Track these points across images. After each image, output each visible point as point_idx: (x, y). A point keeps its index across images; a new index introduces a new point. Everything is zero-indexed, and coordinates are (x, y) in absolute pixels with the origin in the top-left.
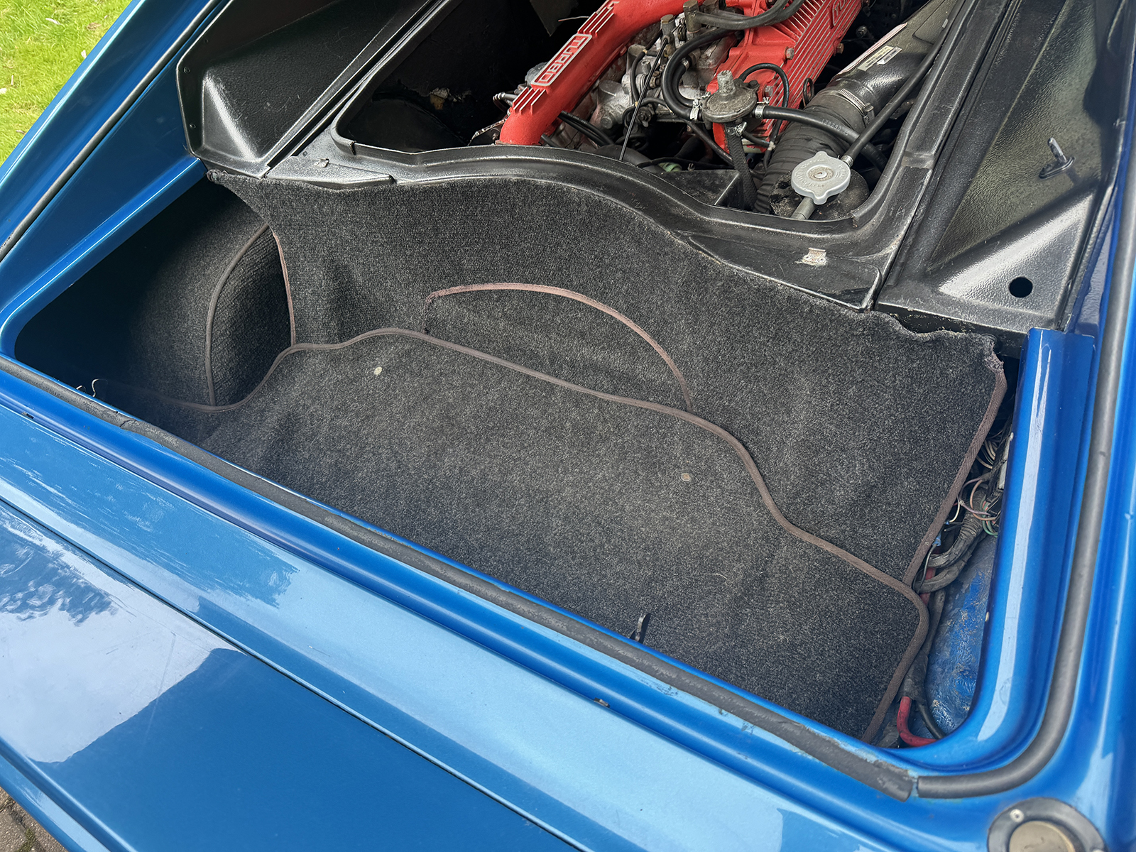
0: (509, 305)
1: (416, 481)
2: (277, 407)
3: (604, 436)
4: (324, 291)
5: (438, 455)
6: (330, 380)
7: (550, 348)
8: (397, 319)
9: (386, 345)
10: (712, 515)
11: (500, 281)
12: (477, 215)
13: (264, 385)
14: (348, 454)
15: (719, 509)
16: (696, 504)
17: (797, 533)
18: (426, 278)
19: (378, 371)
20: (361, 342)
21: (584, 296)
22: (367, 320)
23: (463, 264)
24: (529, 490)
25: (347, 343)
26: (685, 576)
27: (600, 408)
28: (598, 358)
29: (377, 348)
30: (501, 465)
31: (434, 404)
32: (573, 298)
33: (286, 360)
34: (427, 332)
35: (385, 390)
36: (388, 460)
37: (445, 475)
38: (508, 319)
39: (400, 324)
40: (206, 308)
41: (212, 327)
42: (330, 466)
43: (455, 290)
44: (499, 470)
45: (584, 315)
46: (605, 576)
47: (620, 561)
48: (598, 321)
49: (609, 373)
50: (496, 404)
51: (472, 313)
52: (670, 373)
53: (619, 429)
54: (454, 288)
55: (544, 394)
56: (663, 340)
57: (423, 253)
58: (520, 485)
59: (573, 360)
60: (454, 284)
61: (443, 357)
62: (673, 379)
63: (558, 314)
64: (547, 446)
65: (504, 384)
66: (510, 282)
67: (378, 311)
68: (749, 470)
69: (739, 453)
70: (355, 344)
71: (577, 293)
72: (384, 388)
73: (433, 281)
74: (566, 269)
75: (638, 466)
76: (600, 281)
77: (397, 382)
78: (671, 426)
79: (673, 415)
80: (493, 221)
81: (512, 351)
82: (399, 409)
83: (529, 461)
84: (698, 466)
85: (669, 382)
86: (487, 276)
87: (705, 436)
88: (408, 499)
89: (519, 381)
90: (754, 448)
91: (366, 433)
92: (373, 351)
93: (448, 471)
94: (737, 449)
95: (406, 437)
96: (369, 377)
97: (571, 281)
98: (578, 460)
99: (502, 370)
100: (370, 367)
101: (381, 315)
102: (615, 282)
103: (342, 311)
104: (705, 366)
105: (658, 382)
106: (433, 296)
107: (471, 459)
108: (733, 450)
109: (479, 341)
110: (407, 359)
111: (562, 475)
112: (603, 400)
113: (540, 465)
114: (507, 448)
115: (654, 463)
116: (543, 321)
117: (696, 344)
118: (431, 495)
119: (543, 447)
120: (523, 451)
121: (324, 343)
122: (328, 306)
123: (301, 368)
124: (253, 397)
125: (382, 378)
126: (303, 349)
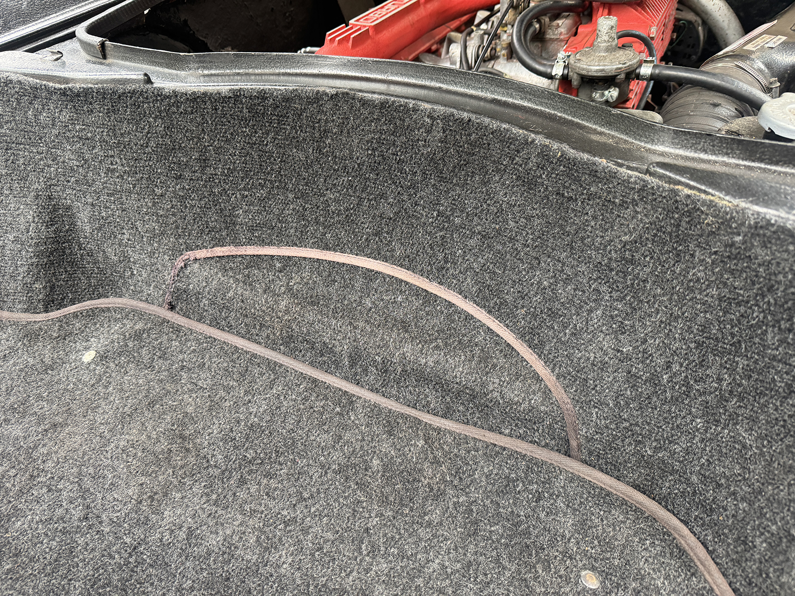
0: (296, 278)
1: (109, 546)
4: (32, 239)
5: (155, 503)
6: (14, 365)
7: (354, 341)
8: (132, 287)
9: (109, 321)
11: (288, 244)
12: (267, 145)
18: (180, 231)
19: (88, 357)
20: (75, 315)
21: (410, 272)
22: (90, 286)
23: (238, 216)
25: (55, 314)
27: (427, 439)
28: (429, 360)
29: (95, 324)
30: (260, 530)
31: (164, 413)
32: (392, 274)
34: (172, 307)
35: (92, 386)
36: (71, 502)
37: (161, 541)
38: (295, 296)
39: (135, 294)
43: (220, 251)
44: (257, 541)
45: (407, 299)
48: (427, 309)
49: (441, 385)
50: (261, 419)
51: (241, 284)
52: (547, 393)
53: (460, 478)
54: (220, 250)
55: (338, 409)
56: (542, 343)
57: (181, 193)
58: (293, 574)
59: (386, 361)
60: (221, 243)
61: (189, 344)
62: (552, 403)
63: (369, 295)
64: (341, 500)
65: (278, 389)
66: (302, 246)
67: (107, 275)
68: (707, 577)
69: (683, 542)
70: (65, 316)
71: (399, 268)
72: (92, 382)
73: (189, 236)
74: (388, 233)
75: (501, 550)
76: (439, 251)
77: (114, 375)
78: (548, 481)
79: (550, 461)
80: (289, 156)
81: (294, 342)
82: (106, 417)
83: (310, 527)
84: (608, 559)
85: (542, 408)
86: (270, 235)
87: (611, 504)
88: (90, 580)
89: (301, 387)
90: (706, 535)
91: (45, 452)
92: (90, 328)
93: (167, 534)
94: (677, 536)
95: (108, 465)
96: (73, 364)
97: (393, 250)
98: (395, 531)
99: (277, 368)
100: (79, 351)
101: (111, 280)
102: (465, 252)
103: (55, 270)
104: (626, 390)
105: (523, 405)
106: (186, 257)
107: (210, 514)
108: (669, 536)
109: (246, 325)
110: (136, 342)
111: (367, 558)
112: (430, 425)
113: (329, 535)
114: (274, 499)
115: (528, 547)
116: (346, 302)
117: (618, 351)
118: (131, 576)
119: (334, 501)
120: (300, 507)
121: (22, 312)
122: (34, 260)
125: (92, 366)
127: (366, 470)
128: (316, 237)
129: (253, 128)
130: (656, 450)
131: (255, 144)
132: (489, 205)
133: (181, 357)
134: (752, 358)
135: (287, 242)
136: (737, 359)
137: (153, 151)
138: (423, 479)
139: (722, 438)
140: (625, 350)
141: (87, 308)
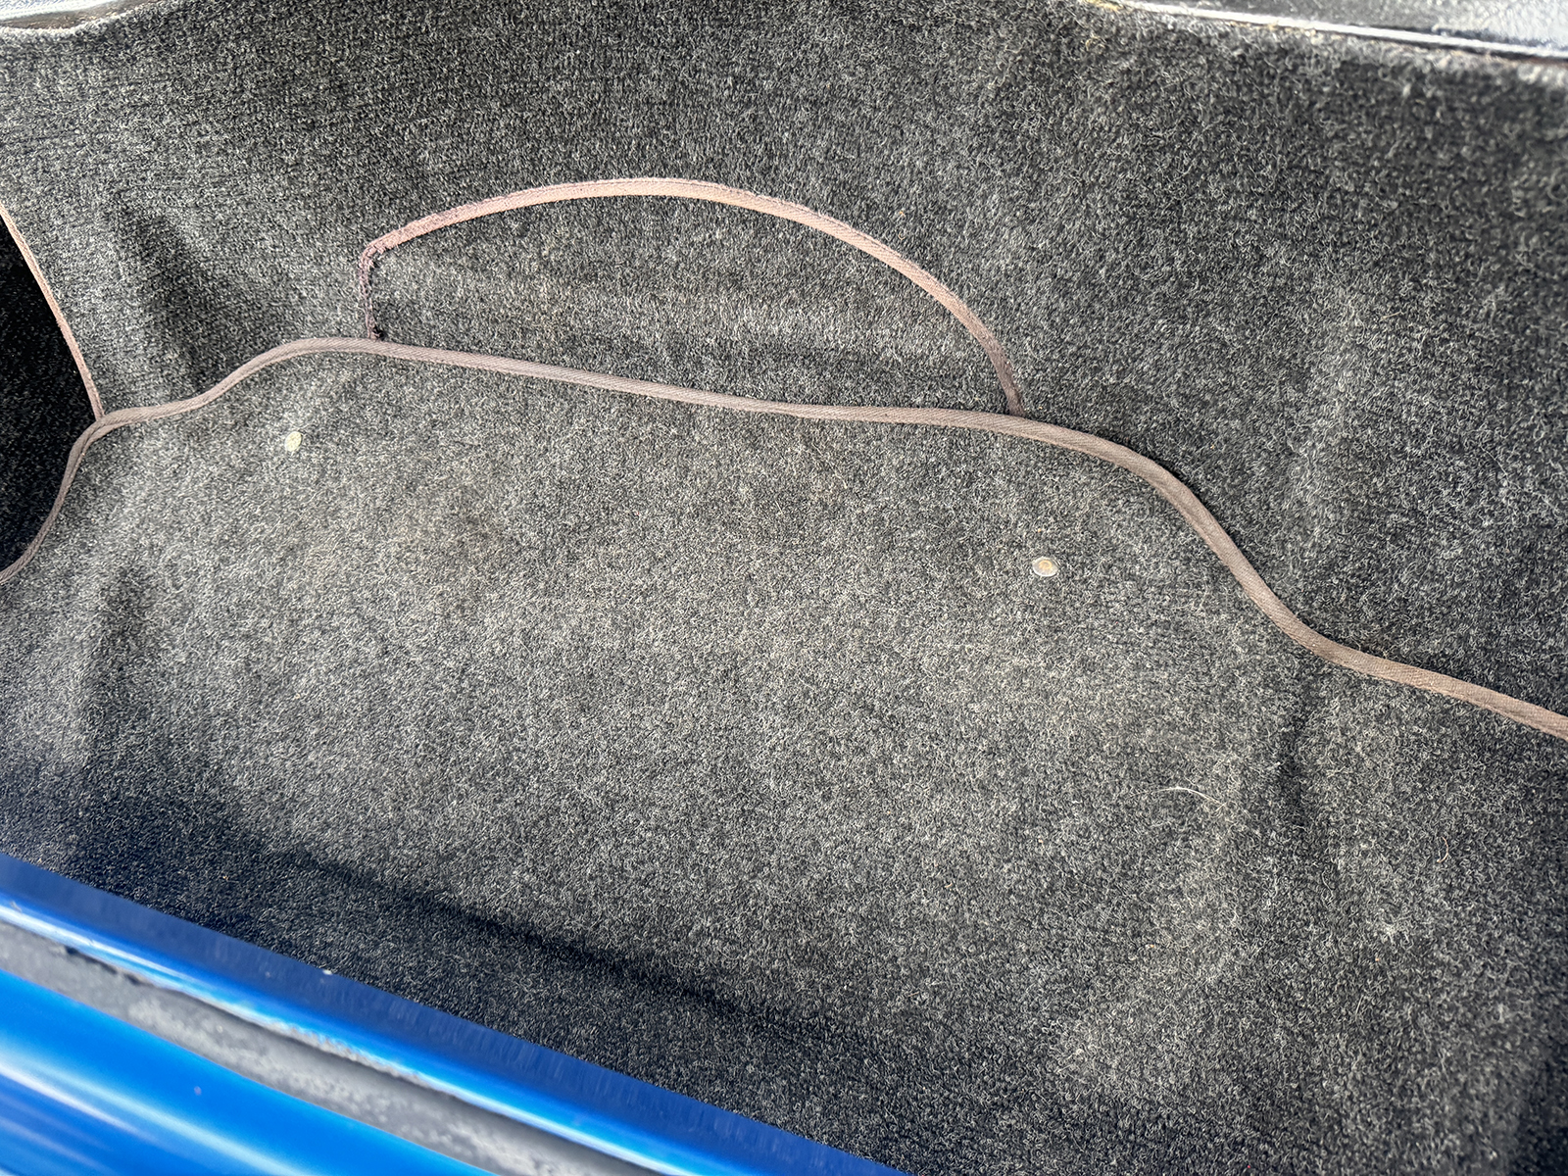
0: (550, 242)
1: (430, 677)
2: (95, 562)
3: (830, 502)
4: (130, 286)
5: (468, 612)
6: (195, 481)
7: (668, 323)
8: (309, 318)
9: (298, 380)
10: (1130, 646)
11: (517, 187)
12: (427, 32)
13: (58, 518)
14: (266, 639)
15: (1141, 630)
16: (1083, 626)
17: (1357, 662)
18: (346, 212)
19: (292, 442)
20: (245, 385)
21: (722, 186)
22: (245, 332)
23: (424, 163)
24: (691, 658)
25: (215, 392)
26: (1098, 802)
27: (807, 440)
28: (783, 325)
29: (279, 390)
30: (613, 610)
31: (434, 495)
32: (695, 196)
33: (93, 456)
34: (382, 335)
35: (317, 482)
36: (358, 639)
37: (493, 654)
38: (556, 272)
39: (319, 328)
42: (237, 674)
43: (418, 227)
44: (614, 623)
45: (729, 232)
46: (910, 828)
47: (938, 788)
48: (764, 242)
49: (812, 358)
50: (571, 471)
51: (470, 273)
52: (960, 332)
53: (862, 482)
54: (418, 224)
55: (674, 431)
56: (937, 257)
57: (324, 152)
58: (669, 650)
59: (723, 342)
60: (414, 214)
61: (429, 385)
62: (970, 344)
63: (669, 241)
64: (708, 549)
65: (580, 422)
66: (540, 185)
67: (264, 309)
68: (1197, 527)
69: (1163, 491)
70: (231, 391)
71: (704, 183)
72: (315, 477)
73: (364, 215)
74: (668, 129)
75: (926, 559)
76: (755, 141)
77: (339, 459)
78: (982, 455)
79: (979, 428)
80: (469, 40)
81: (580, 345)
82: (356, 520)
83: (676, 591)
84: (1067, 536)
85: (959, 354)
86: (485, 181)
87: (1068, 465)
88: (422, 720)
89: (612, 411)
90: (1196, 474)
91: (295, 587)
92: (274, 399)
93: (497, 645)
94: (1155, 485)
95: (387, 582)
96: (275, 459)
97: (685, 155)
98: (785, 568)
99: (569, 391)
100: (275, 437)
101: (273, 316)
102: (794, 134)
103: (184, 324)
104: (1057, 301)
105: (931, 358)
106: (372, 251)
107: (544, 608)
108: (1146, 487)
109: (501, 335)
110: (351, 403)
111: (757, 610)
112: (809, 420)
113: (703, 595)
114: (621, 569)
115: (960, 546)
116: (637, 264)
117: (1033, 249)
118: (471, 703)
119: (699, 553)
120: (657, 570)
121: (166, 402)
122: (148, 318)
123: (128, 465)
124: (40, 548)
125: (304, 455)
126: (122, 424)
127: (732, 503)
128: (557, 164)
129: (397, 11)
130: (1120, 375)
131: (408, 36)
132: (805, 52)
133: (424, 408)
134: (1201, 221)
135: (516, 184)
136: (1183, 227)
137: (255, 95)
138: (812, 497)
139: (1194, 338)
140: (1040, 246)
141: (257, 369)
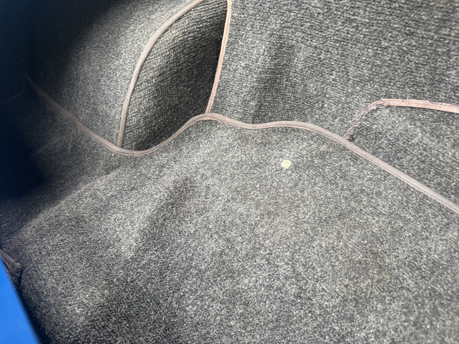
2: (176, 167)
4: (258, 68)
6: (233, 157)
9: (298, 139)
13: (170, 141)
19: (286, 164)
20: (274, 130)
23: (449, 75)
25: (260, 126)
29: (287, 139)
33: (197, 125)
34: (352, 139)
39: (319, 122)
40: (140, 50)
41: (141, 70)
54: (415, 102)
60: (419, 96)
61: (365, 172)
67: (300, 104)
70: (266, 129)
72: (291, 185)
73: (393, 86)
77: (306, 183)
82: (307, 217)
91: (264, 232)
92: (283, 141)
95: (316, 260)
96: (274, 167)
100: (277, 157)
101: (300, 108)
103: (265, 93)
106: (381, 103)
110: (321, 161)
121: (237, 120)
122: (255, 84)
123: (208, 136)
124: (157, 150)
125: (289, 172)
126: (215, 120)
141: (283, 126)
